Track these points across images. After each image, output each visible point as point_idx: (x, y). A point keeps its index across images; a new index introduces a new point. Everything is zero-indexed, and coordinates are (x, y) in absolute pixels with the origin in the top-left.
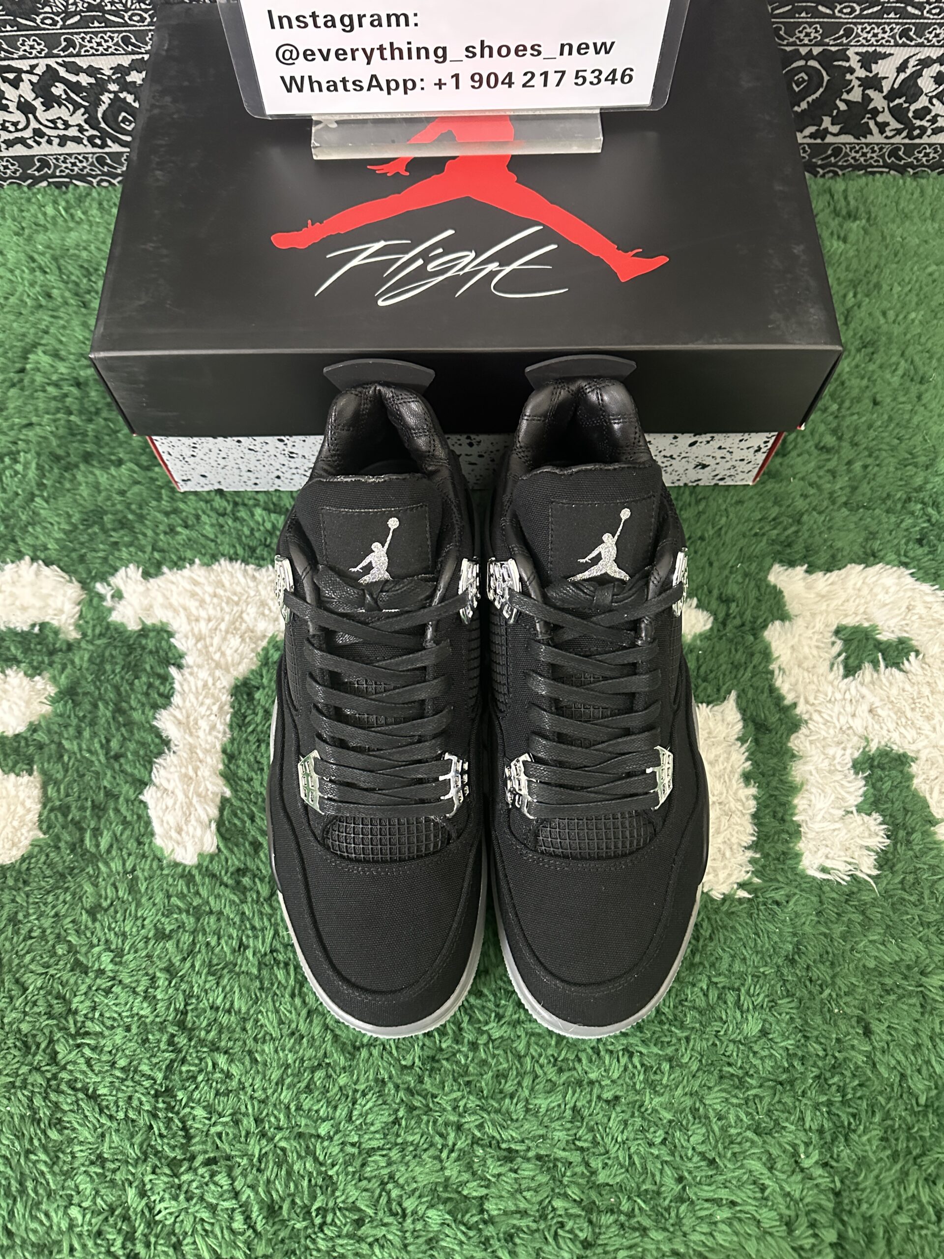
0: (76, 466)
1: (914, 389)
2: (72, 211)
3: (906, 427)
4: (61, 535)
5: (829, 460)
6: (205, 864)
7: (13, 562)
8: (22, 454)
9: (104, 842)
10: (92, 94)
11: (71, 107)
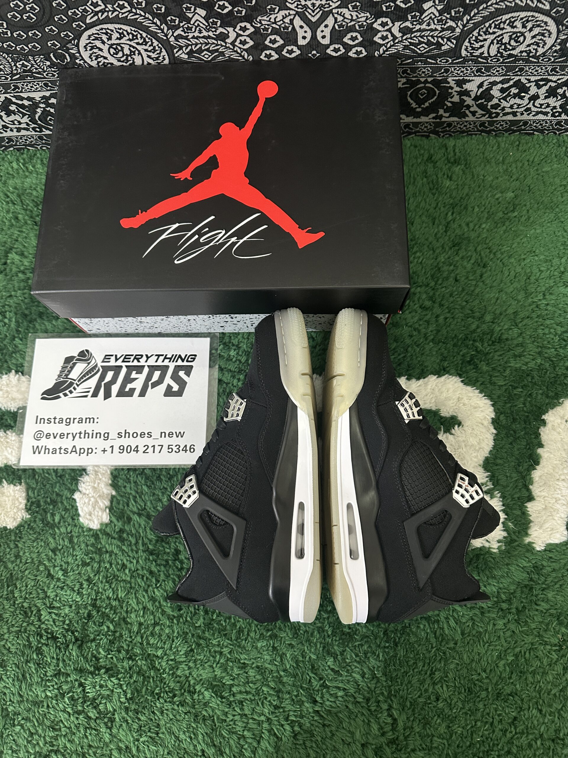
0: (35, 320)
2: (27, 165)
3: (471, 295)
6: (104, 528)
7: (6, 374)
9: (57, 518)
10: (32, 109)
11: (20, 115)
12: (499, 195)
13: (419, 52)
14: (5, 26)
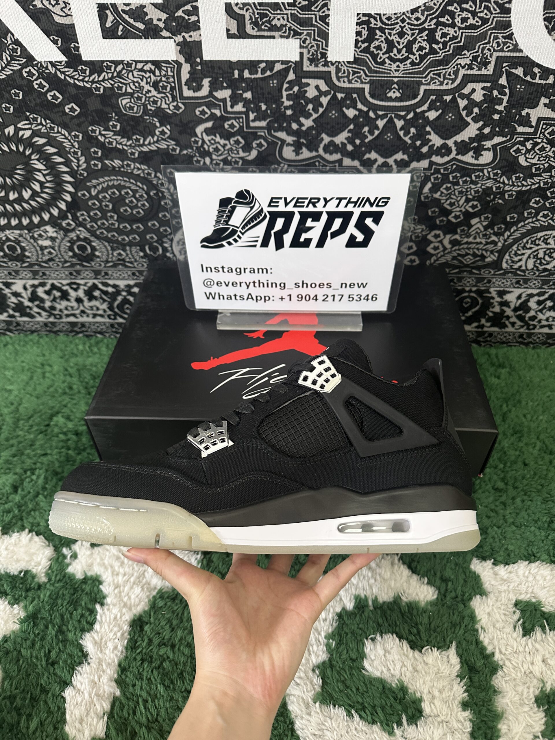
1: (547, 457)
2: (93, 348)
3: (545, 479)
5: (501, 496)
7: (18, 532)
8: (38, 470)
10: (113, 296)
11: (101, 301)
12: (549, 393)
13: (465, 262)
14: (115, 218)
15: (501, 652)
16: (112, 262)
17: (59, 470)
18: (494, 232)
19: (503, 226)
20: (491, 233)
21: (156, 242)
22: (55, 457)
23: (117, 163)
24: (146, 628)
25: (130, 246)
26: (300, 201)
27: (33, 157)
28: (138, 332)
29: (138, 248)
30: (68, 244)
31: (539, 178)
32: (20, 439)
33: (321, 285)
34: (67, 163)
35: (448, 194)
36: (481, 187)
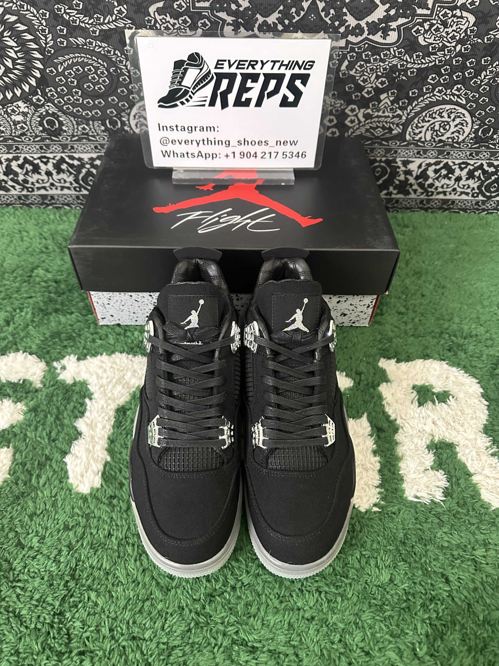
0: (51, 314)
2: (62, 217)
3: (438, 305)
4: (39, 342)
5: (403, 318)
6: (94, 492)
7: (14, 353)
8: (25, 309)
9: (42, 481)
10: (79, 169)
11: (68, 174)
12: (443, 246)
13: (376, 135)
14: (80, 94)
15: (402, 418)
16: (77, 136)
17: (44, 308)
18: (399, 106)
19: (406, 101)
20: (396, 108)
21: (115, 116)
22: (39, 299)
23: (81, 40)
24: (128, 413)
25: (93, 121)
26: (241, 63)
27: (5, 34)
28: (106, 186)
29: (100, 122)
30: (39, 119)
31: (435, 56)
32: (7, 287)
33: (260, 143)
34: (36, 40)
35: (361, 71)
36: (388, 65)
